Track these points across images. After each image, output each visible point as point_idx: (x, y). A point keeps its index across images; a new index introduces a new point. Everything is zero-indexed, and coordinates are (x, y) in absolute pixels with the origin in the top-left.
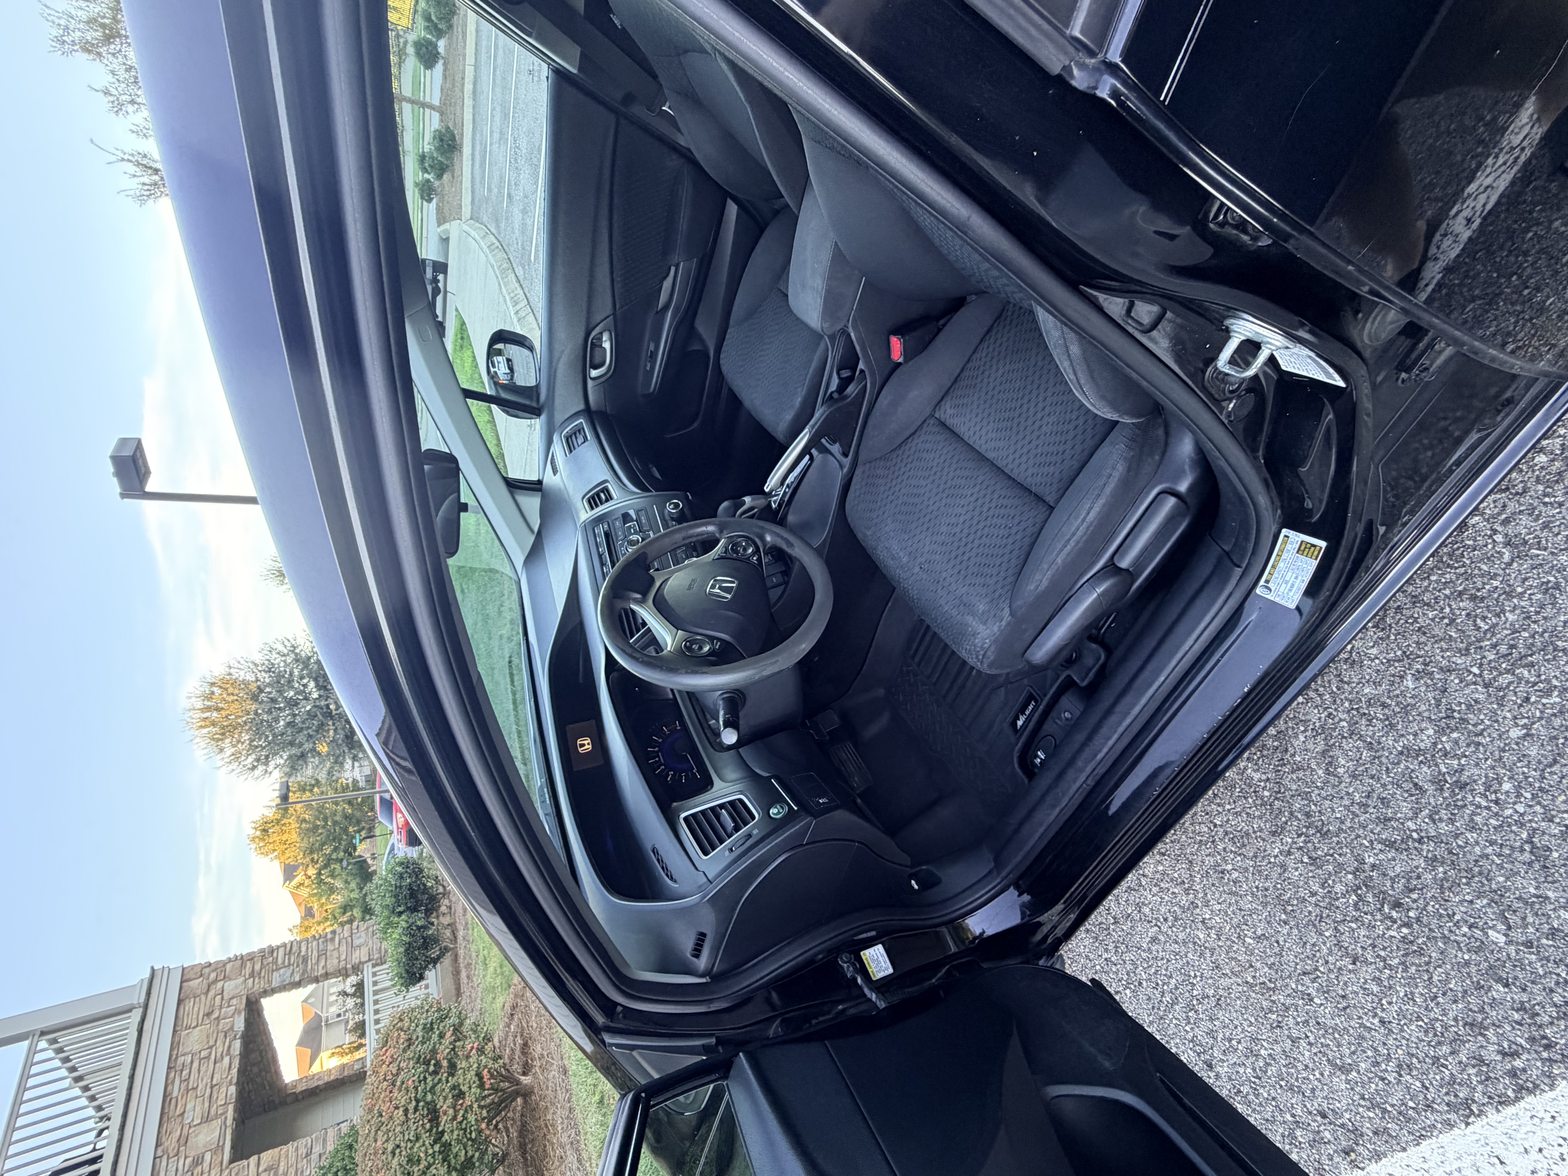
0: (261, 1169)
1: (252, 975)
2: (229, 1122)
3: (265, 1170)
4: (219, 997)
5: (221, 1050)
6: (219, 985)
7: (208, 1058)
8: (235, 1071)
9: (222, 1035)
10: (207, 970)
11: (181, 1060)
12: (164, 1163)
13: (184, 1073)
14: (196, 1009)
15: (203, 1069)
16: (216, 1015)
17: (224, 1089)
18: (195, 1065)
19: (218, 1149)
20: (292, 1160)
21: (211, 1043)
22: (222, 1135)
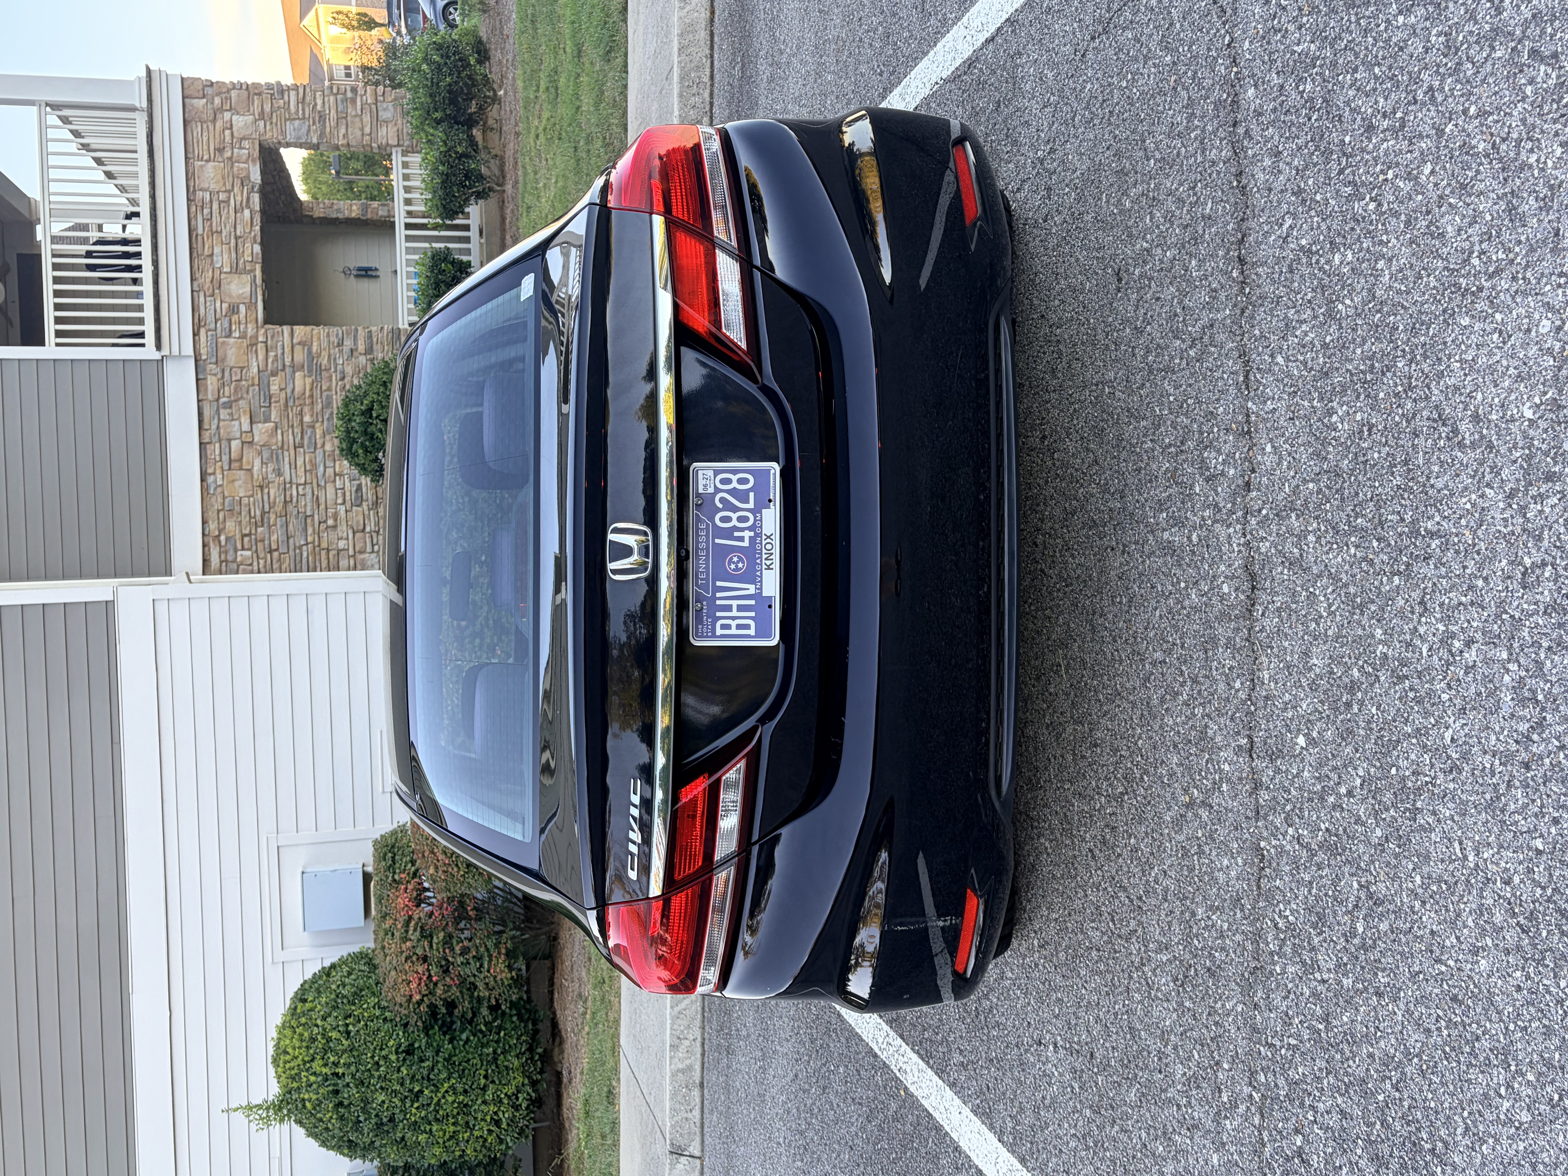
0: (295, 341)
1: (262, 117)
2: (259, 281)
3: (299, 344)
4: (227, 132)
6: (227, 115)
8: (258, 228)
9: (238, 182)
10: (209, 91)
14: (205, 139)
15: (224, 214)
16: (228, 153)
17: (249, 245)
18: (215, 206)
19: (251, 305)
20: (325, 344)
21: (228, 187)
22: (253, 293)
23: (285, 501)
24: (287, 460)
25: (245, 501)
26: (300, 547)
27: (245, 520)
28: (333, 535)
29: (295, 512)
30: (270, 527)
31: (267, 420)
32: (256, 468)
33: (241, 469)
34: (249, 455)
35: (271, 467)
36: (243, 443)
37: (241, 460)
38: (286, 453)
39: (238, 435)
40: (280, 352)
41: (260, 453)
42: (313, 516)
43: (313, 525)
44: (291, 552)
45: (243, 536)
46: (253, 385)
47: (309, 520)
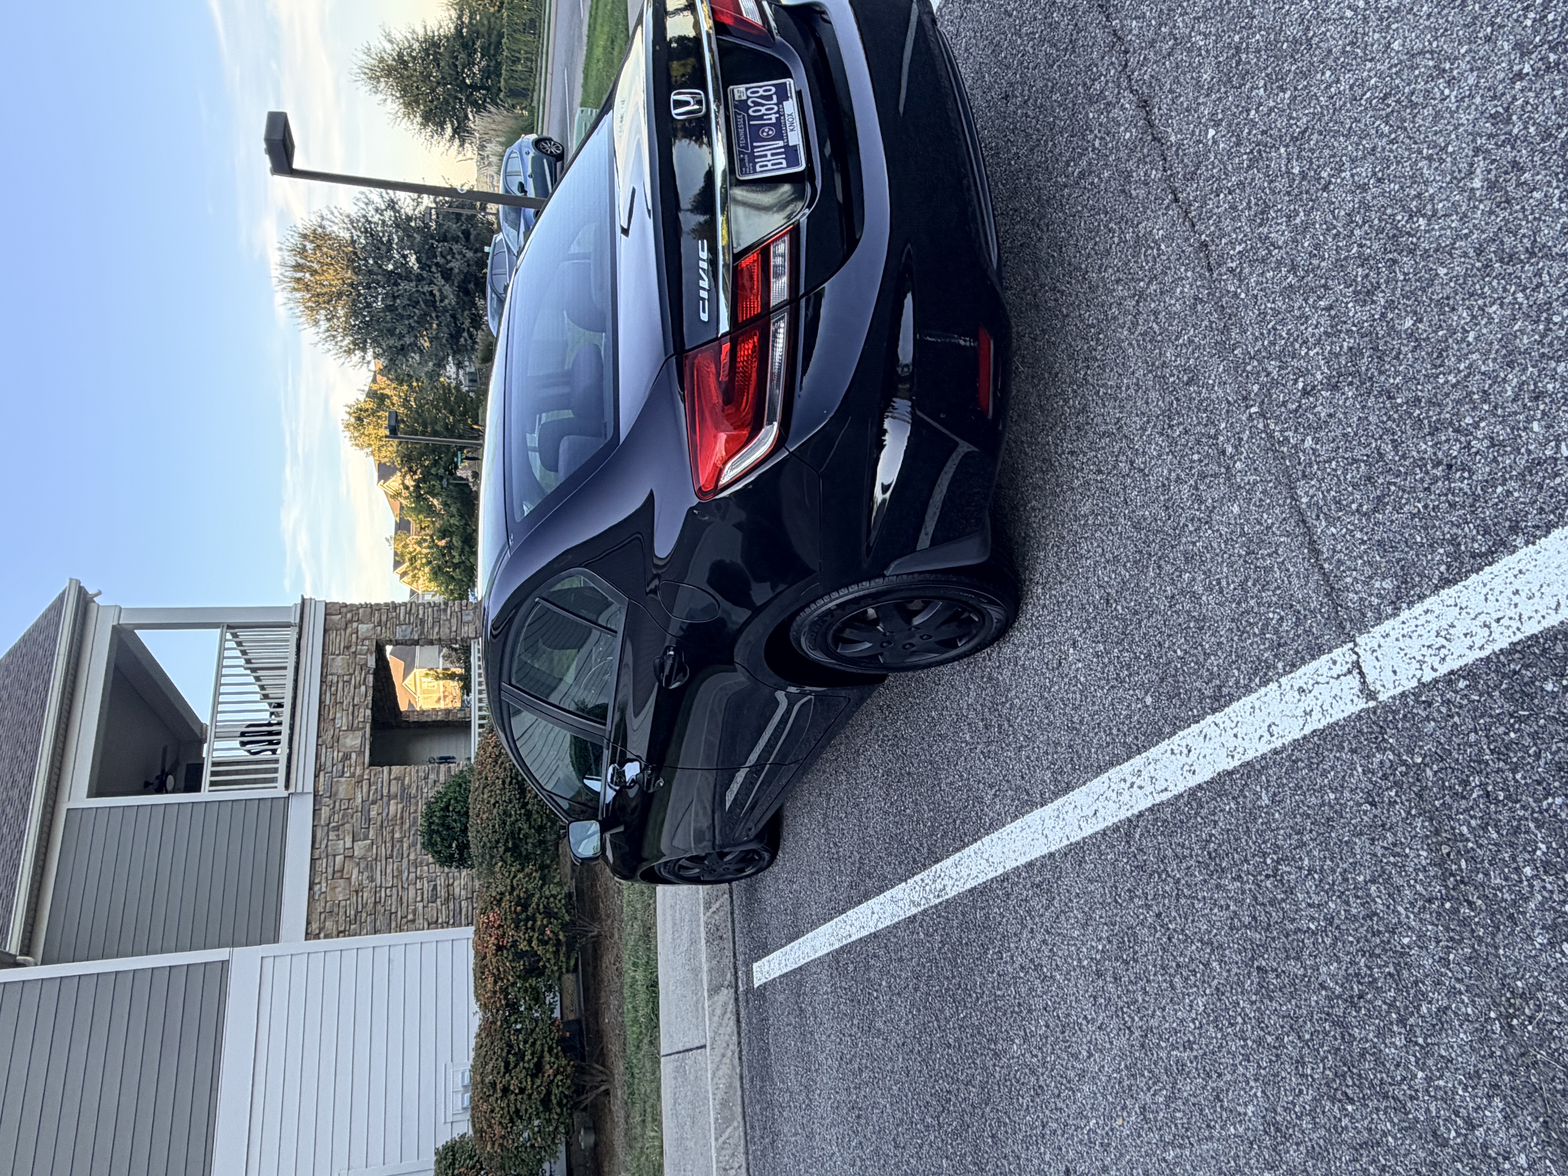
0: (392, 777)
2: (368, 735)
3: (395, 779)
6: (355, 625)
7: (349, 682)
9: (358, 667)
10: (344, 610)
11: (330, 678)
12: (324, 750)
13: (333, 689)
14: (338, 641)
15: (346, 690)
17: (362, 710)
18: (340, 685)
19: (361, 753)
20: (414, 778)
21: (351, 671)
22: (362, 744)
24: (379, 868)
25: (343, 904)
27: (342, 918)
31: (366, 838)
32: (353, 877)
33: (342, 878)
34: (349, 866)
35: (366, 874)
36: (345, 857)
37: (342, 871)
38: (379, 863)
39: (342, 851)
40: (379, 785)
41: (358, 864)
42: (396, 912)
46: (357, 812)
47: (393, 916)
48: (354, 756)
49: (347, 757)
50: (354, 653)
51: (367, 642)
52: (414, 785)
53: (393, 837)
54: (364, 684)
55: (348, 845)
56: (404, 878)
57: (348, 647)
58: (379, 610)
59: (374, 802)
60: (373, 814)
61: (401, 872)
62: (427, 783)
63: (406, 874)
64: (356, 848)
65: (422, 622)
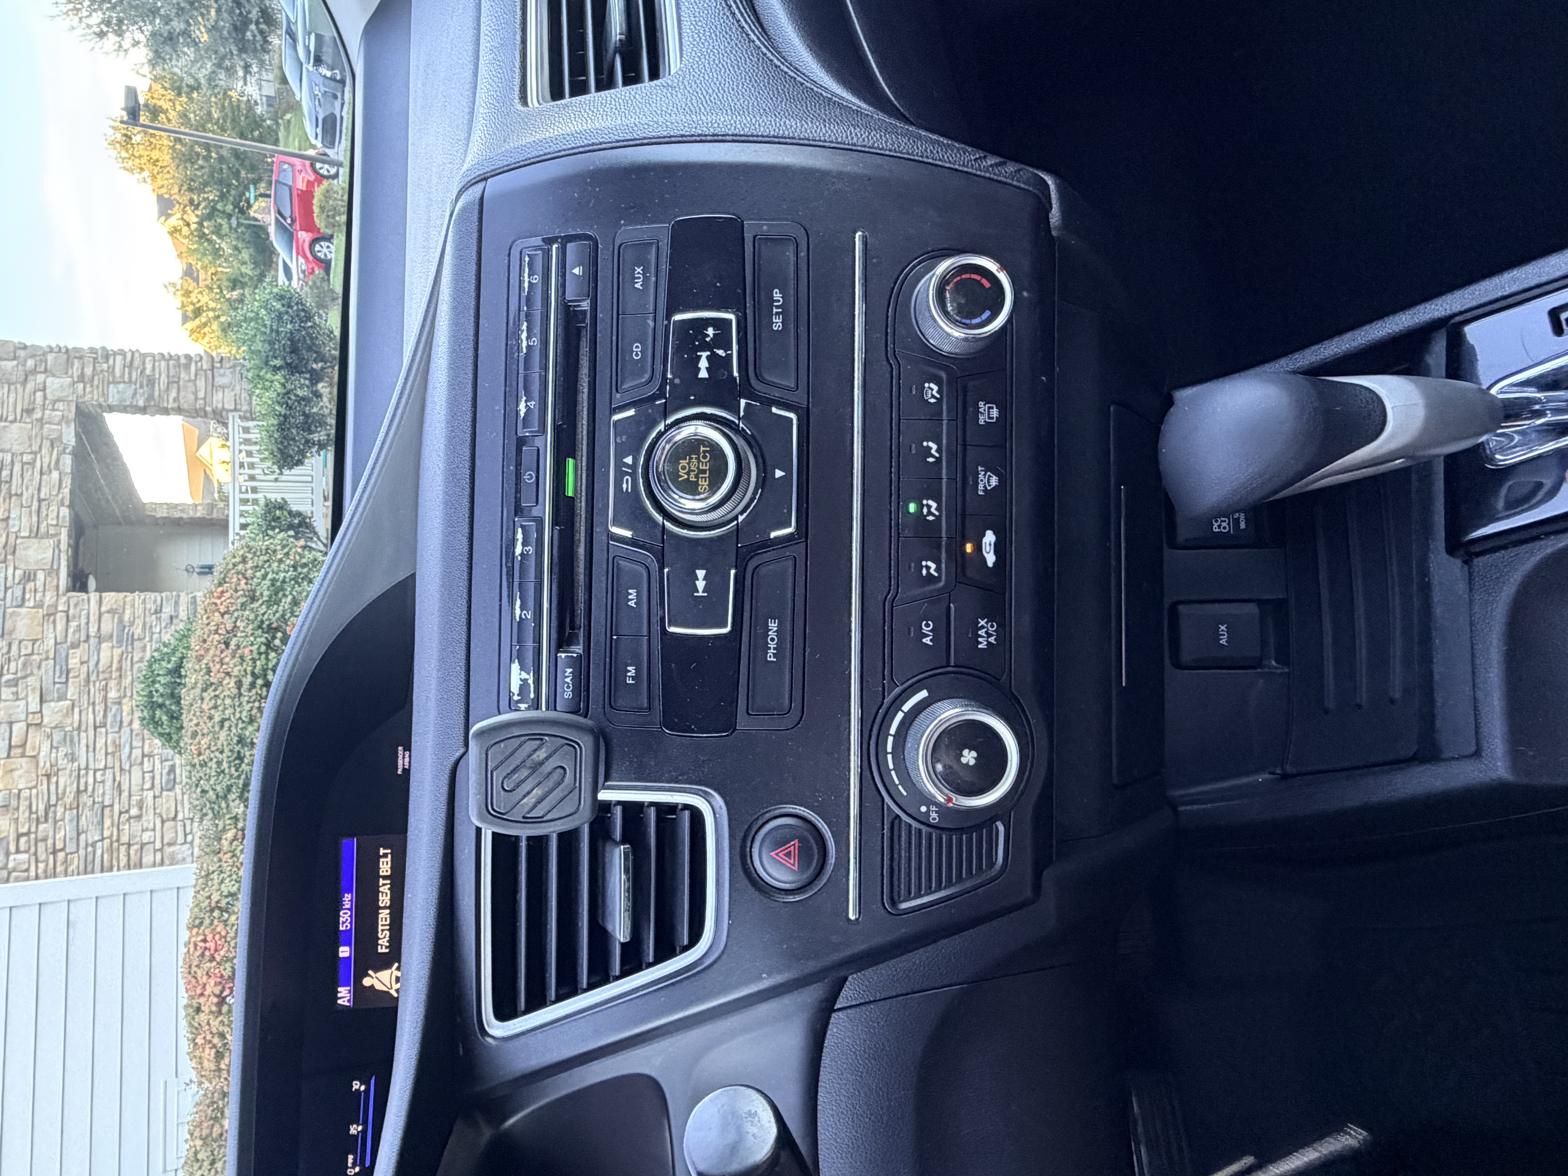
0: (103, 609)
1: (82, 378)
2: (64, 546)
3: (108, 612)
4: (39, 394)
5: (46, 460)
6: (40, 378)
7: (32, 464)
8: (66, 491)
9: (46, 444)
10: (22, 353)
14: (12, 400)
15: (27, 476)
16: (38, 415)
17: (54, 508)
18: (17, 468)
19: (52, 571)
20: (139, 611)
21: (35, 448)
22: (54, 559)
23: (78, 791)
24: (84, 742)
25: (25, 794)
26: (94, 845)
27: (23, 815)
28: (136, 826)
29: (90, 803)
30: (55, 822)
31: (62, 697)
32: (42, 754)
33: (23, 755)
34: (35, 737)
35: (63, 751)
36: (28, 725)
37: (24, 745)
38: (83, 735)
39: (23, 717)
40: (83, 621)
41: (50, 736)
42: (112, 806)
43: (112, 816)
44: (82, 852)
45: (19, 836)
46: (47, 659)
47: (107, 811)
48: (41, 575)
49: (29, 577)
50: (40, 420)
51: (60, 405)
52: (139, 622)
53: (105, 698)
54: (57, 468)
55: (34, 706)
56: (124, 757)
57: (29, 411)
58: (81, 358)
59: (75, 646)
60: (73, 662)
61: (118, 747)
62: (159, 619)
63: (127, 750)
64: (44, 711)
65: (151, 382)
